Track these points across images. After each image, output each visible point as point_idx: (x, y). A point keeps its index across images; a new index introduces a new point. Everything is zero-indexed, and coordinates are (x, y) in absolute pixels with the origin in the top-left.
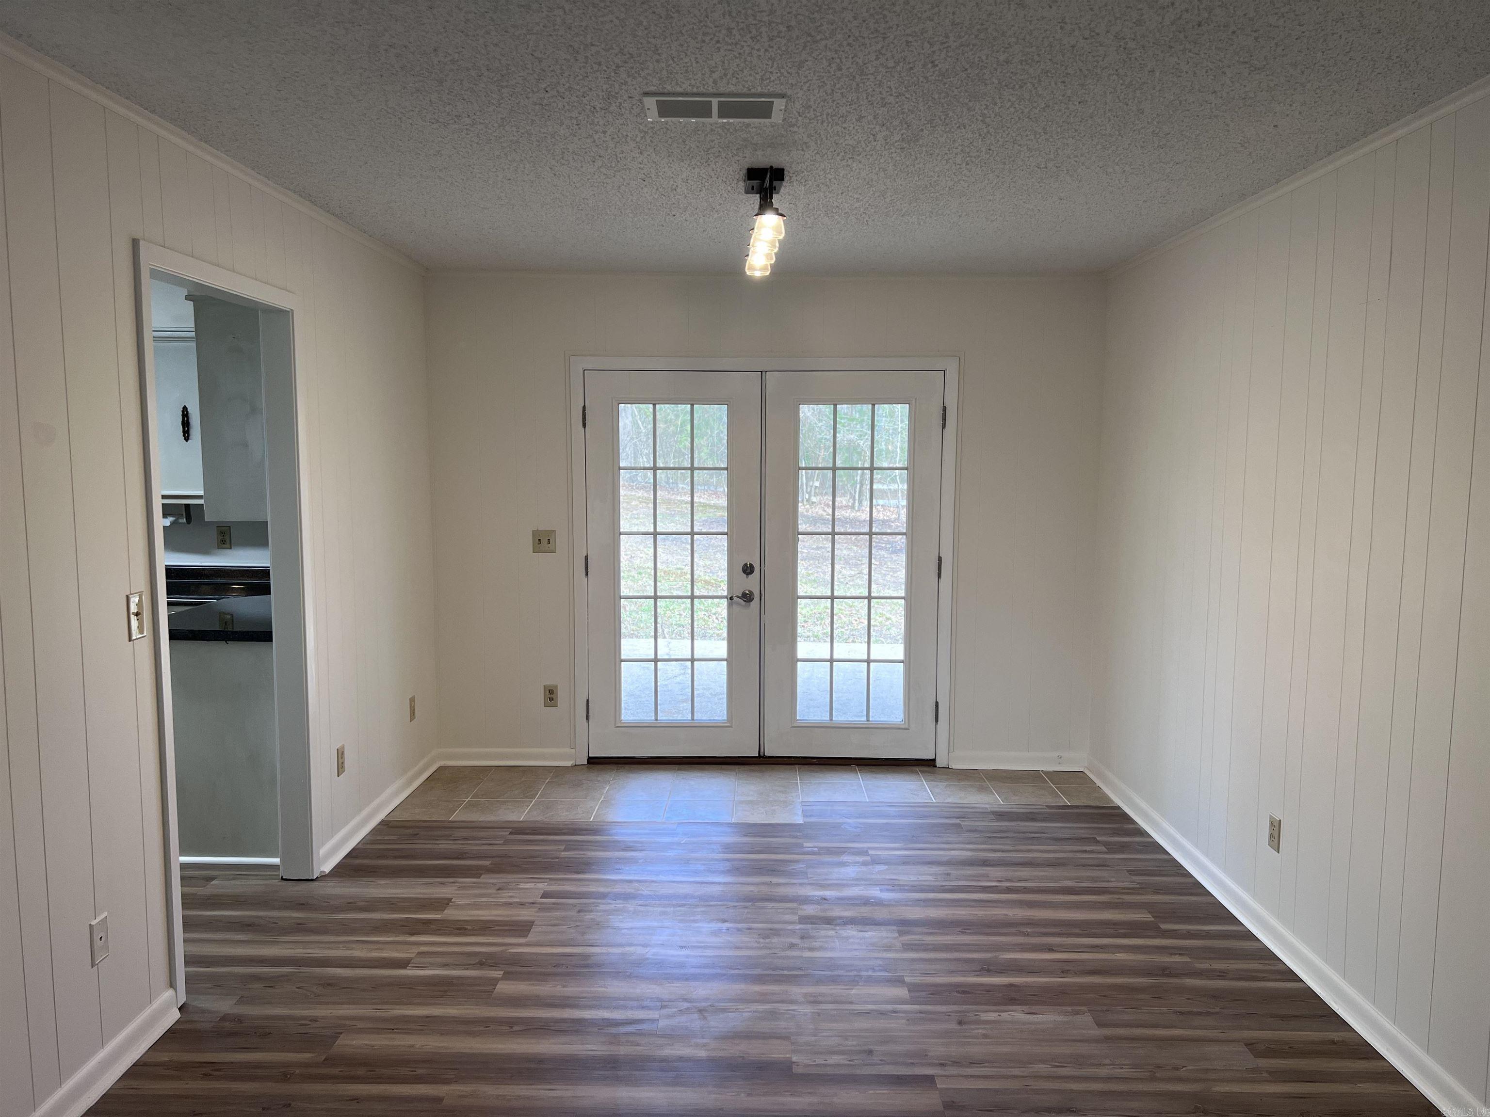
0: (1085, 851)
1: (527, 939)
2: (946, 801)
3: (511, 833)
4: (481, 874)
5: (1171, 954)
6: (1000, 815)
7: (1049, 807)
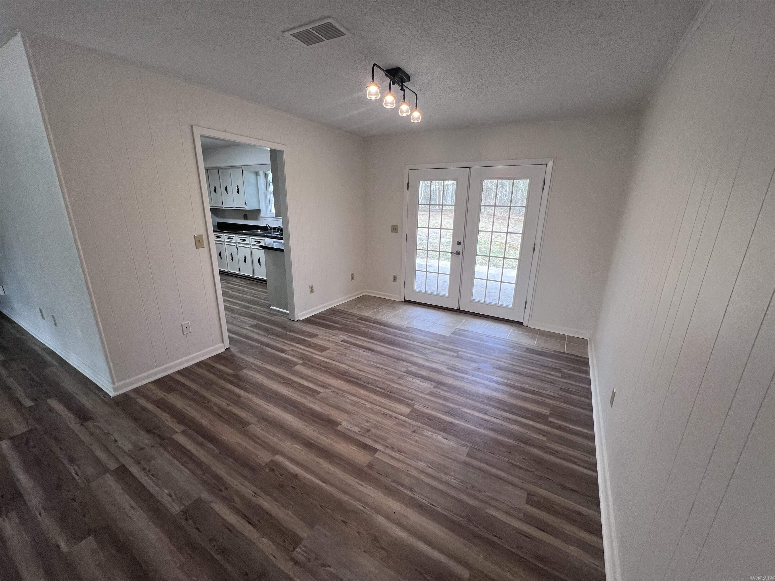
0: (550, 374)
1: (322, 354)
2: (512, 339)
3: (358, 319)
4: (334, 330)
5: (539, 434)
6: (528, 350)
7: (554, 351)
